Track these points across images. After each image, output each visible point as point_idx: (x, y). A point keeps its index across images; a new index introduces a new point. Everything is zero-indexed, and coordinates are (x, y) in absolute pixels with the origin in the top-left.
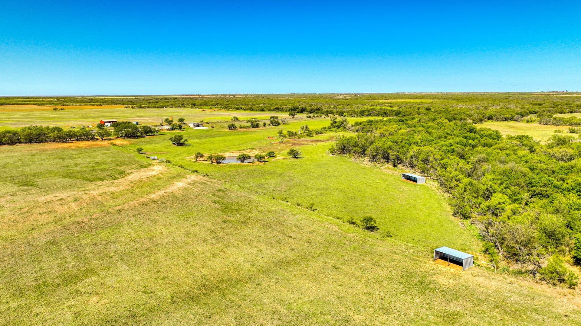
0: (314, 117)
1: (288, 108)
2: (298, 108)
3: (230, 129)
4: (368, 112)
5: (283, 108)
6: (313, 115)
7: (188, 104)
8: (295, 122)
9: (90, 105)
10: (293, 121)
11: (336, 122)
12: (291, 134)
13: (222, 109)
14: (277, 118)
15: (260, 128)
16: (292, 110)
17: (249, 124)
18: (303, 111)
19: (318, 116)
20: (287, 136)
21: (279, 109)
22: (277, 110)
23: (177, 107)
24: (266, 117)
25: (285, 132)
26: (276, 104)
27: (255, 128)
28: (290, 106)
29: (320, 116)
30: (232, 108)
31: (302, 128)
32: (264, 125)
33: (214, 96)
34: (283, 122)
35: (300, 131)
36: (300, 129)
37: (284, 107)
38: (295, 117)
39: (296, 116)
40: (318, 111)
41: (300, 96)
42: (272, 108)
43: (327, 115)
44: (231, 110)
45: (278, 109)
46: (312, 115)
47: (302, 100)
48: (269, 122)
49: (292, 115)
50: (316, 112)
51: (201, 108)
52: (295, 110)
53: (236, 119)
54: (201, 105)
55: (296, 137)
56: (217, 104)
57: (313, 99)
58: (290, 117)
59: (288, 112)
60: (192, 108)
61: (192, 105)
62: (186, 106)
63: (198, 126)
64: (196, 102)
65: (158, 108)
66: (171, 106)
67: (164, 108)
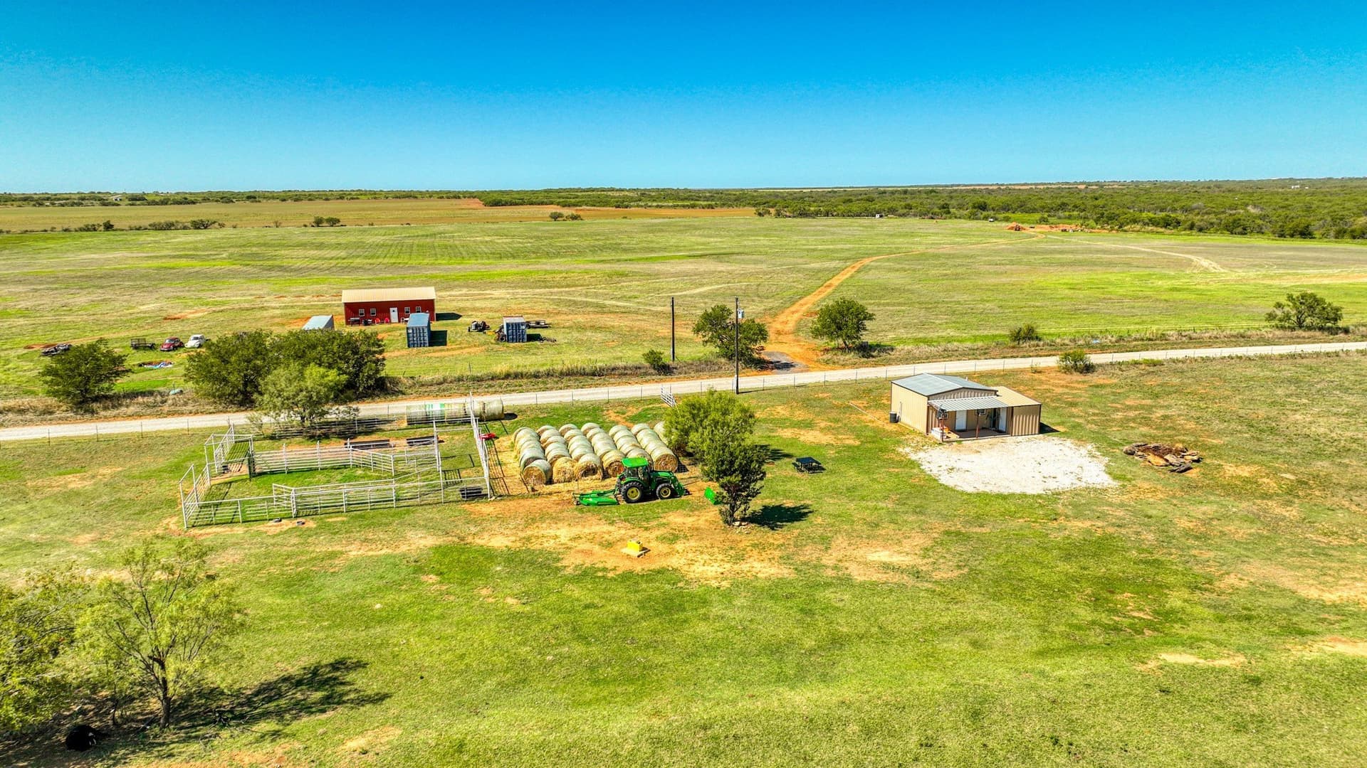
7: (960, 207)
23: (923, 215)
51: (1007, 219)
54: (1006, 208)
56: (1063, 206)
60: (973, 217)
61: (974, 207)
62: (952, 210)
63: (986, 422)
64: (990, 201)
65: (859, 215)
66: (901, 211)
67: (878, 216)
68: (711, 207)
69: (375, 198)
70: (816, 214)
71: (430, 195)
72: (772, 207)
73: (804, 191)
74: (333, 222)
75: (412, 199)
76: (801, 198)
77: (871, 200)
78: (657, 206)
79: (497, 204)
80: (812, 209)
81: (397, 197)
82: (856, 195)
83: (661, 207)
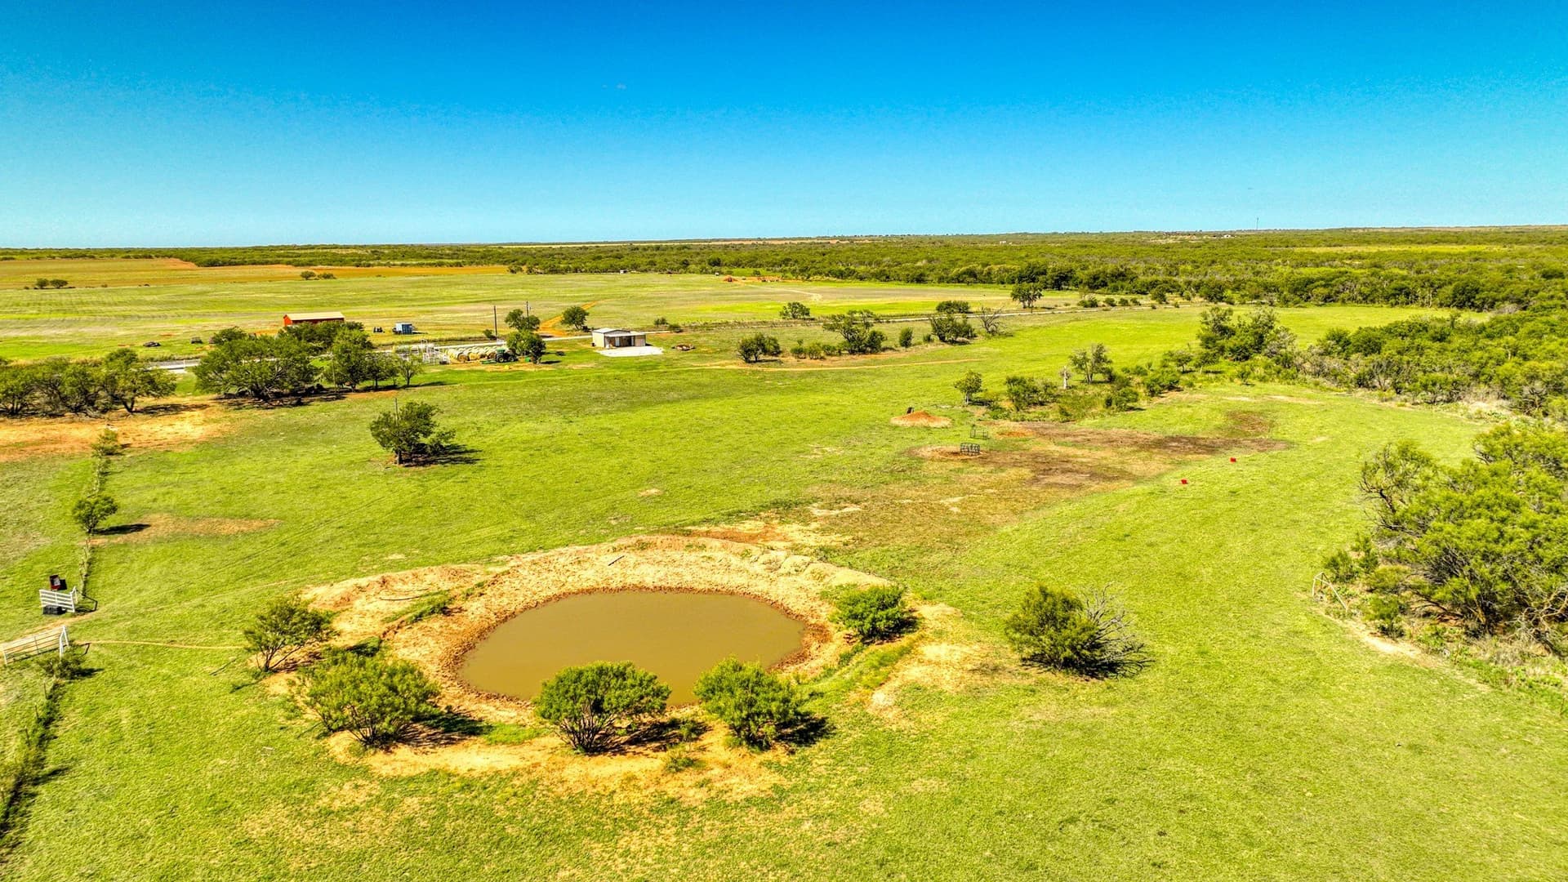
0: (1111, 303)
1: (1007, 271)
2: (1044, 273)
3: (748, 361)
4: (1325, 286)
5: (989, 274)
6: (1104, 298)
7: (700, 263)
8: (1036, 328)
9: (430, 265)
10: (1029, 320)
11: (1224, 331)
12: (1026, 395)
13: (789, 275)
14: (964, 309)
15: (882, 356)
16: (1021, 279)
17: (837, 338)
18: (1061, 281)
19: (1124, 303)
20: (1006, 404)
21: (975, 276)
22: (972, 277)
23: (662, 270)
24: (925, 305)
25: (993, 384)
26: (968, 262)
27: (864, 352)
28: (1016, 267)
29: (1135, 302)
30: (820, 274)
31: (1075, 361)
32: (906, 341)
33: (796, 242)
34: (987, 325)
35: (1069, 377)
36: (1066, 365)
37: (996, 268)
38: (1035, 304)
39: (1038, 303)
40: (1119, 283)
41: (1044, 239)
42: (954, 271)
43: (1162, 299)
44: (819, 277)
45: (972, 274)
46: (1101, 298)
47: (1052, 248)
48: (928, 328)
49: (1026, 297)
50: (1111, 285)
52: (1033, 280)
53: (799, 312)
55: (1052, 412)
56: (786, 261)
57: (1086, 246)
58: (1018, 304)
59: (1012, 287)
60: (703, 271)
62: (690, 266)
63: (626, 342)
64: (724, 258)
65: (605, 271)
66: (642, 268)
67: (622, 272)
68: (458, 265)
69: (38, 258)
70: (566, 270)
71: (112, 253)
72: (523, 265)
73: (554, 247)
74: (60, 284)
75: (88, 260)
76: (551, 255)
77: (619, 257)
78: (402, 265)
79: (213, 264)
80: (562, 266)
81: (67, 257)
82: (605, 252)
83: (406, 265)
